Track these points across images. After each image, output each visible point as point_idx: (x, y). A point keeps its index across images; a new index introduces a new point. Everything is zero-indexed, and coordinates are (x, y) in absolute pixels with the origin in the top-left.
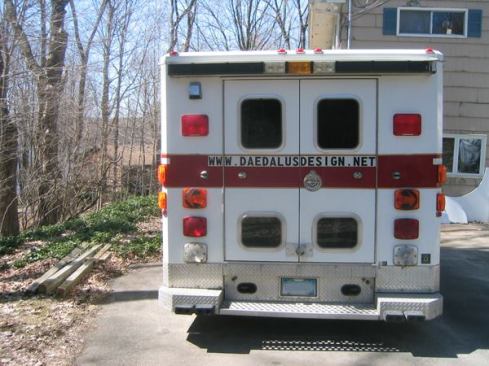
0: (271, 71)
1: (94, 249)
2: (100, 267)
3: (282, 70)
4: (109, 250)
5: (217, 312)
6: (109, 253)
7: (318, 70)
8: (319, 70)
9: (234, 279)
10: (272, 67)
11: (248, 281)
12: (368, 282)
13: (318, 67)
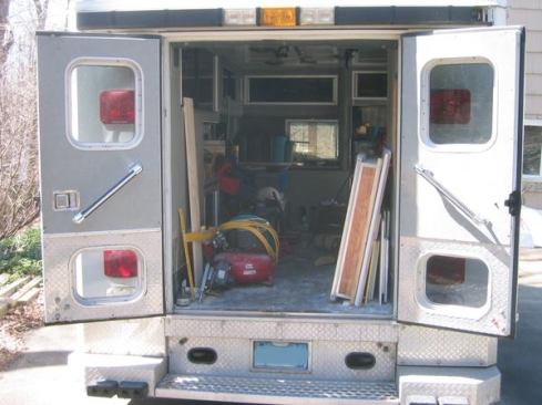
0: (234, 21)
1: (16, 284)
2: (17, 312)
3: (252, 21)
4: (38, 286)
5: (151, 394)
6: (35, 290)
7: (306, 20)
8: (309, 20)
9: (183, 341)
10: (235, 17)
11: (203, 346)
12: (386, 349)
13: (306, 15)
